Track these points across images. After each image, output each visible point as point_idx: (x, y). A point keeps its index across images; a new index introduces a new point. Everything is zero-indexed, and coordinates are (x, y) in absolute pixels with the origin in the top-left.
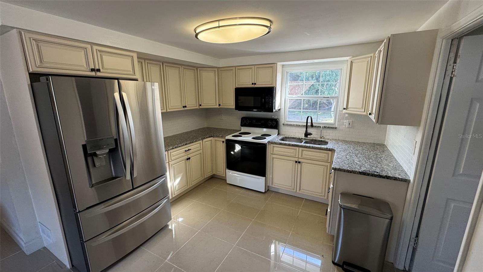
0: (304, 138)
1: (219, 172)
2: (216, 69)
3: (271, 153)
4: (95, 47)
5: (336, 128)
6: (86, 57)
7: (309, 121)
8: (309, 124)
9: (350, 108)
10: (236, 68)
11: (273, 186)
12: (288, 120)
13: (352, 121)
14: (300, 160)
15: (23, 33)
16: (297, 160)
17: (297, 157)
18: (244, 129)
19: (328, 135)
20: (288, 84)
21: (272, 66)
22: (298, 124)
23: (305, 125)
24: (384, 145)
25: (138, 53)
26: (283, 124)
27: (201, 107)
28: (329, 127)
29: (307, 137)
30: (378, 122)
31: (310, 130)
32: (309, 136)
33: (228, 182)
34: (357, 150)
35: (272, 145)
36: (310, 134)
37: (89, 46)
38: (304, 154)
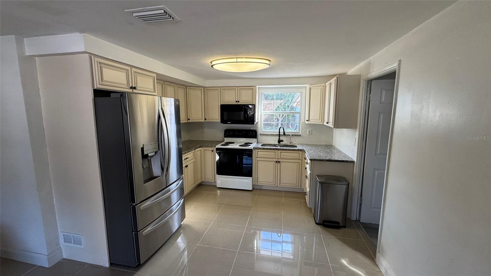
0: (278, 144)
1: (207, 178)
2: (202, 89)
3: (256, 157)
4: (133, 69)
5: (300, 135)
6: (127, 76)
7: (282, 131)
8: (282, 133)
9: (311, 120)
10: (222, 88)
11: (258, 184)
12: (263, 130)
13: (311, 130)
14: (279, 160)
15: (93, 57)
16: (277, 160)
17: (277, 158)
18: (227, 140)
19: (295, 141)
20: (263, 102)
21: (252, 88)
22: (272, 133)
23: (278, 134)
24: (332, 145)
25: (158, 74)
26: (261, 134)
27: (189, 121)
28: (295, 135)
29: (280, 143)
30: (334, 127)
31: (282, 138)
32: (281, 143)
33: (217, 186)
34: (319, 149)
35: (256, 150)
36: (282, 141)
37: (129, 68)
38: (282, 155)
